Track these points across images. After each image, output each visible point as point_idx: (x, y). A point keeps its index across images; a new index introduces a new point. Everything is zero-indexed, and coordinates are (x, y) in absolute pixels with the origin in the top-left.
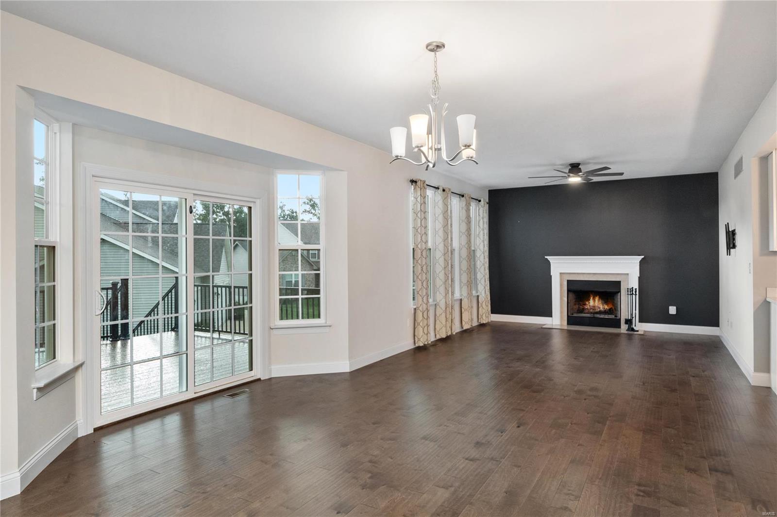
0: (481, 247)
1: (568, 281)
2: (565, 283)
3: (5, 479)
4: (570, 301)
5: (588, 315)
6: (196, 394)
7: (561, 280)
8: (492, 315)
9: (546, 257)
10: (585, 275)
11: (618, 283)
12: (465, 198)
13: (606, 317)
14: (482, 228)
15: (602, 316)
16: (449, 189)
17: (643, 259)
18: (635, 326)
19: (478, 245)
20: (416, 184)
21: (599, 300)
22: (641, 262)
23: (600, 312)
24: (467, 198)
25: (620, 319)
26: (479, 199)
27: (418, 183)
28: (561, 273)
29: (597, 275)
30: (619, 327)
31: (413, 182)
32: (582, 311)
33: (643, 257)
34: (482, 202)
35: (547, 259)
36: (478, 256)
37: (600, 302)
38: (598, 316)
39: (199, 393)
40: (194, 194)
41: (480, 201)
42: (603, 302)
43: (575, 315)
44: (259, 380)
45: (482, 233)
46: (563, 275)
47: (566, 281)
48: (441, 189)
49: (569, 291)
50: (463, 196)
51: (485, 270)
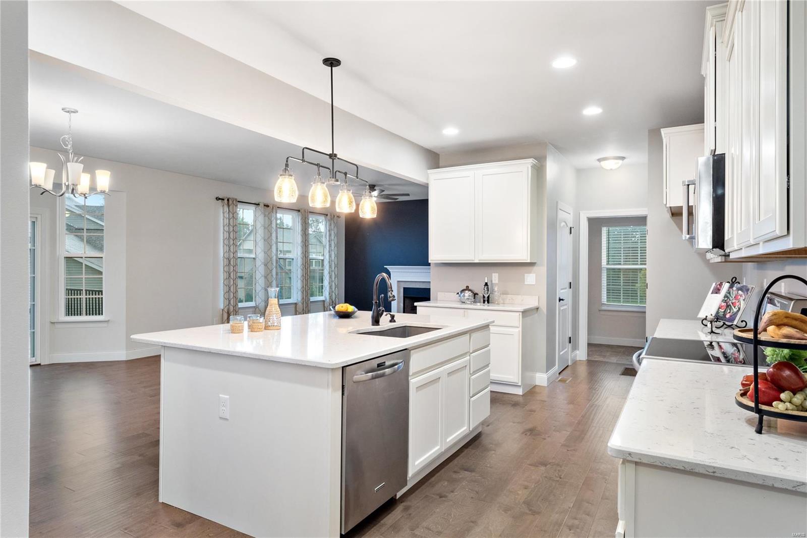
1: (404, 288)
2: (402, 290)
4: (407, 306)
7: (399, 287)
12: (301, 213)
24: (303, 212)
28: (398, 281)
31: (219, 199)
35: (386, 268)
41: (327, 215)
44: (39, 365)
46: (401, 283)
48: (262, 205)
49: (404, 298)
50: (299, 211)
51: (330, 278)
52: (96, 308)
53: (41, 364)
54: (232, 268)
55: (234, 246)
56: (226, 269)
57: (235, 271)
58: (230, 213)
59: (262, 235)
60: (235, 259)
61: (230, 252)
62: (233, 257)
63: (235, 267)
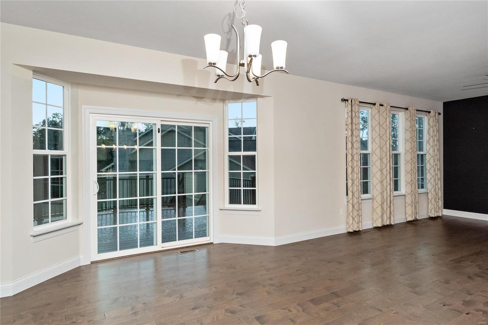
0: (431, 151)
3: (3, 286)
6: (163, 248)
8: (444, 209)
16: (388, 104)
24: (412, 111)
26: (429, 111)
31: (344, 100)
34: (432, 113)
39: (166, 248)
40: (161, 120)
41: (430, 112)
44: (212, 243)
45: (431, 139)
48: (378, 104)
50: (407, 109)
51: (434, 171)
52: (251, 198)
53: (214, 243)
54: (355, 163)
55: (357, 143)
56: (350, 164)
57: (358, 166)
58: (353, 113)
59: (378, 132)
60: (357, 155)
61: (354, 148)
62: (356, 153)
63: (358, 163)
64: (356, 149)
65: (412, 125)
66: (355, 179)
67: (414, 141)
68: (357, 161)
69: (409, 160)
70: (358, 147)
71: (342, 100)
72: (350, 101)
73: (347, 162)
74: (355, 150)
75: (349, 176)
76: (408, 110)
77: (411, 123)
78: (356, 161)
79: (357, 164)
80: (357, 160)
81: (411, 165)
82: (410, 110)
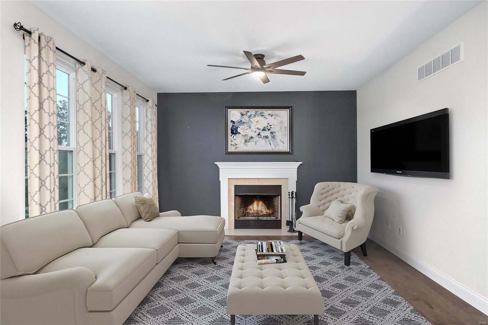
0: (149, 152)
2: (233, 188)
5: (253, 218)
7: (229, 185)
9: (215, 163)
10: (251, 181)
11: (279, 187)
13: (269, 218)
14: (150, 131)
15: (265, 218)
16: (104, 72)
17: (301, 165)
18: (295, 227)
19: (145, 149)
20: (30, 37)
21: (262, 205)
22: (299, 168)
23: (263, 216)
24: (132, 92)
25: (281, 220)
26: (147, 99)
27: (33, 35)
28: (228, 178)
29: (261, 180)
30: (280, 227)
32: (248, 214)
33: (301, 163)
34: (150, 102)
35: (216, 165)
36: (146, 162)
37: (263, 207)
38: (261, 218)
42: (266, 207)
43: (242, 218)
45: (150, 135)
46: (230, 180)
47: (234, 186)
49: (236, 196)
50: (126, 88)
51: (153, 177)
54: (47, 170)
55: (52, 127)
56: (36, 171)
57: (54, 175)
58: (44, 64)
59: (90, 114)
60: (52, 152)
61: (46, 138)
62: (51, 148)
63: (52, 168)
64: (49, 139)
65: (132, 113)
66: (48, 202)
67: (134, 136)
68: (52, 165)
69: (128, 164)
70: (54, 136)
71: (15, 25)
72: (35, 36)
73: (28, 168)
74: (47, 141)
75: (32, 197)
76: (127, 90)
77: (131, 109)
78: (50, 164)
79: (52, 171)
80: (52, 163)
81: (131, 169)
82: (130, 91)
